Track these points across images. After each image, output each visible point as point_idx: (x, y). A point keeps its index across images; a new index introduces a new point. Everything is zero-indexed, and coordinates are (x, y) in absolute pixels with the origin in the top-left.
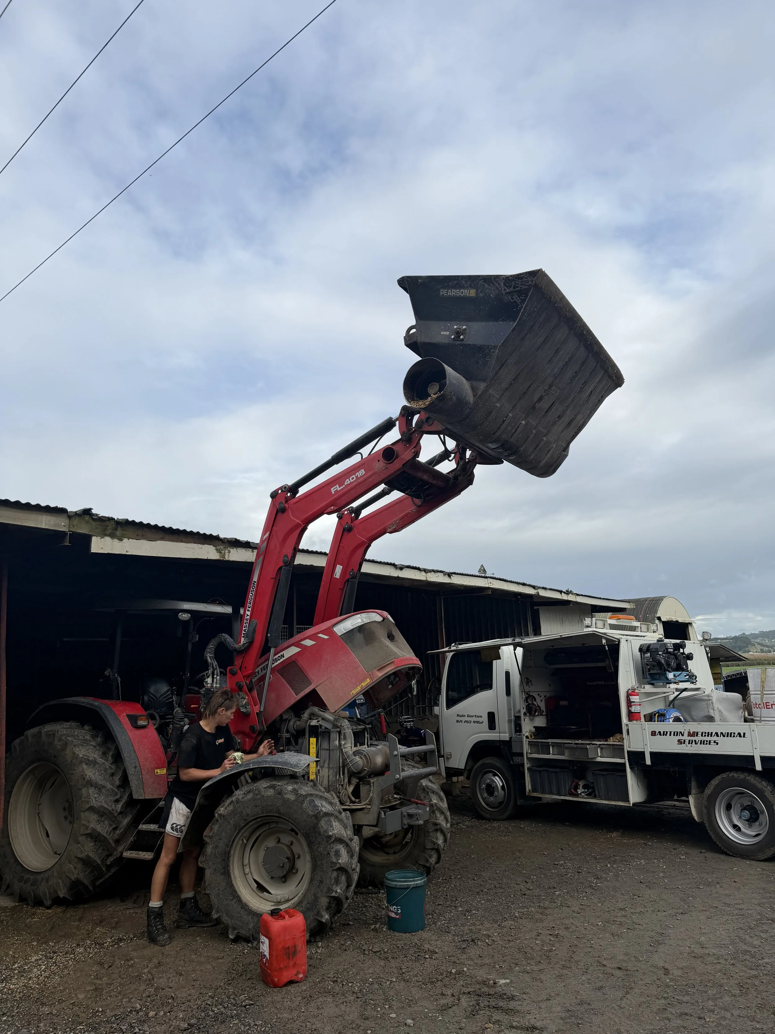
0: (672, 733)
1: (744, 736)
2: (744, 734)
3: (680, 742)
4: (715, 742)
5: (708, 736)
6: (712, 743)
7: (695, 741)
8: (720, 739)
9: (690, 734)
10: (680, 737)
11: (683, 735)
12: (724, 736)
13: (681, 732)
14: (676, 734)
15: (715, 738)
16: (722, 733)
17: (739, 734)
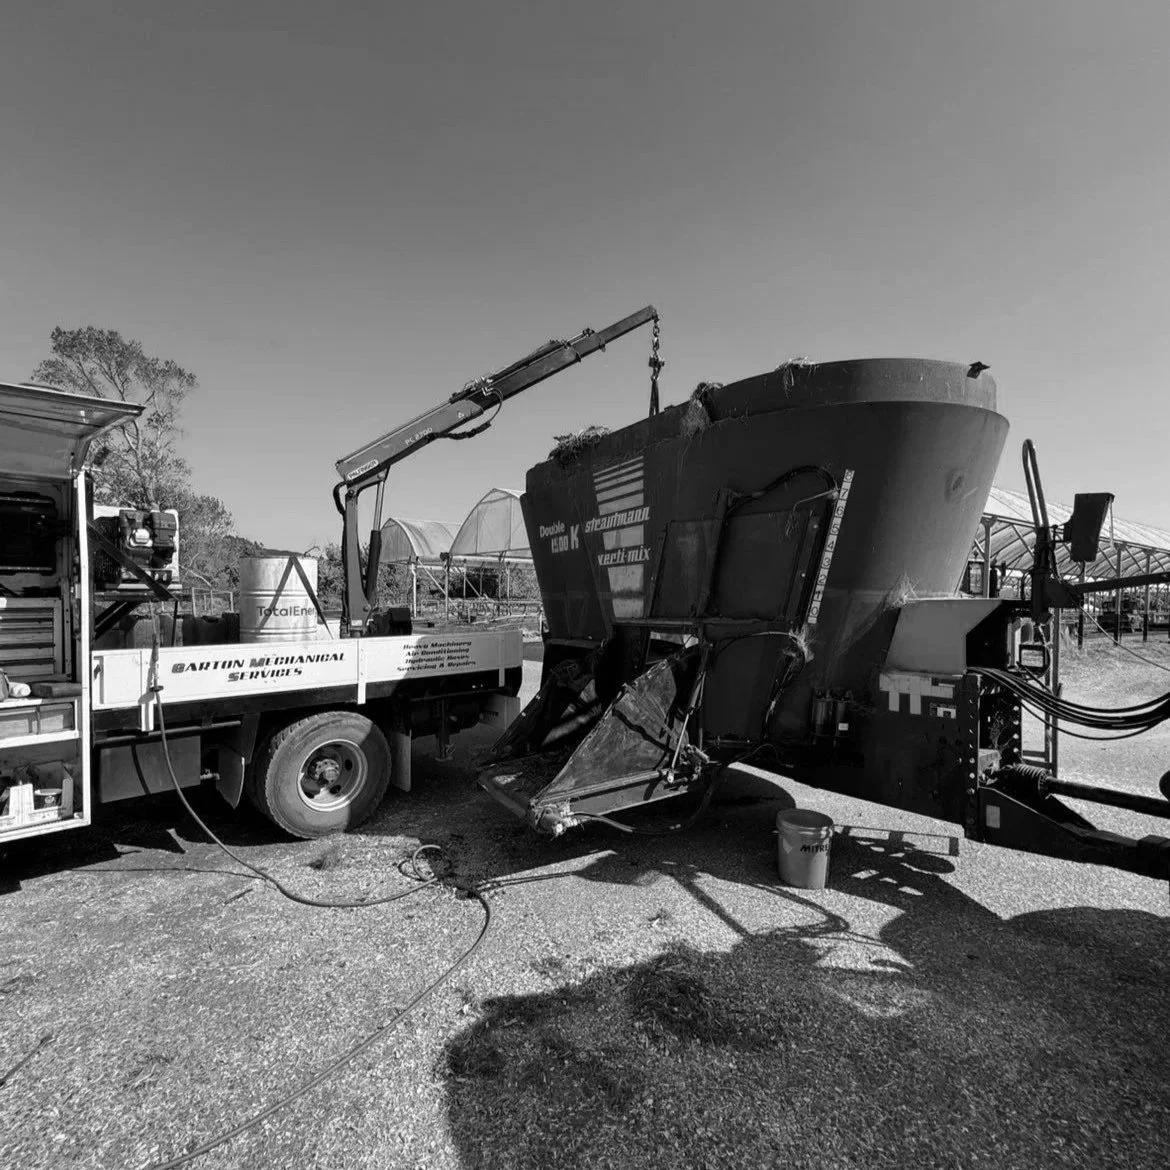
0: (220, 665)
1: (341, 658)
2: (342, 655)
3: (233, 677)
4: (296, 671)
5: (286, 662)
6: (292, 672)
7: (263, 673)
8: (305, 666)
9: (254, 663)
10: (236, 669)
11: (240, 666)
12: (312, 661)
13: (237, 662)
14: (226, 665)
15: (298, 665)
16: (309, 657)
17: (335, 656)
